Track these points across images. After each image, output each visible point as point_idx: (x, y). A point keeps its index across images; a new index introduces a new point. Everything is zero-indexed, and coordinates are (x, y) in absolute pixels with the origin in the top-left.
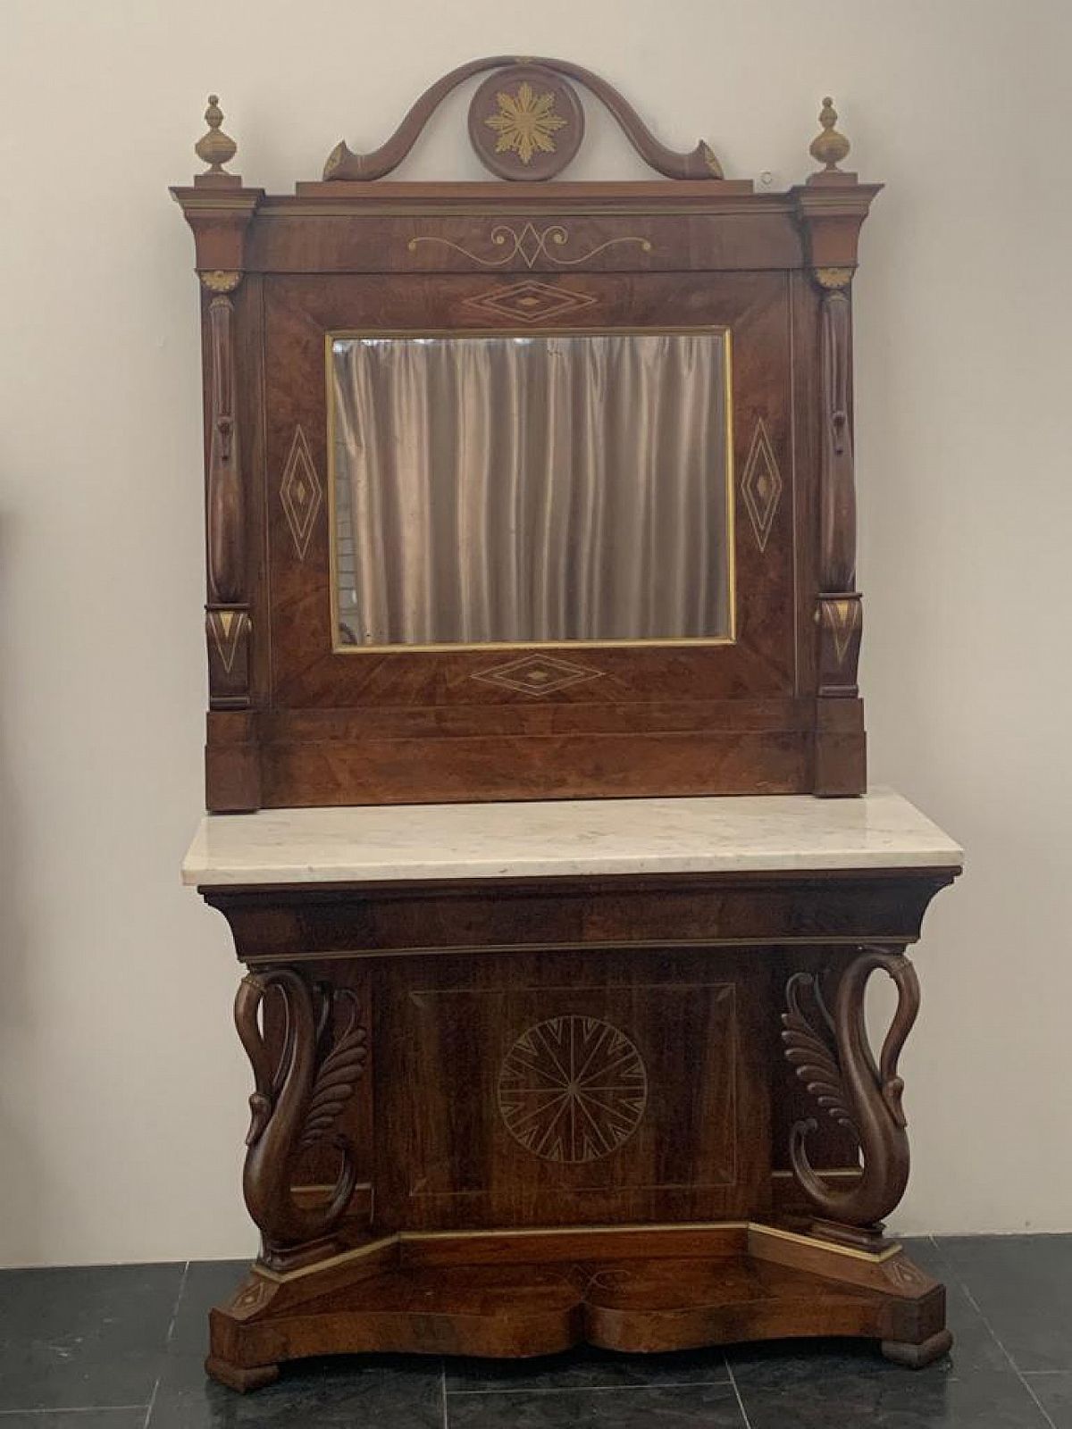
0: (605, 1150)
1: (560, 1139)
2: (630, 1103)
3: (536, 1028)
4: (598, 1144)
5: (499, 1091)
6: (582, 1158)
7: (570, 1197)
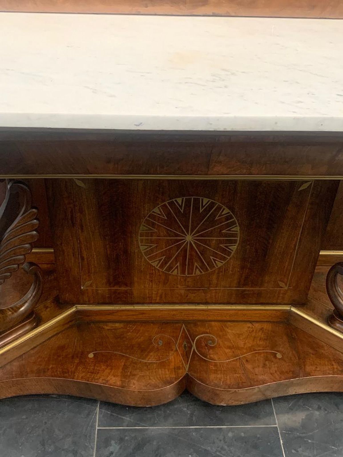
0: (207, 270)
1: (178, 264)
2: (226, 246)
3: (166, 203)
4: (203, 267)
5: (139, 238)
6: (192, 274)
7: (183, 292)
